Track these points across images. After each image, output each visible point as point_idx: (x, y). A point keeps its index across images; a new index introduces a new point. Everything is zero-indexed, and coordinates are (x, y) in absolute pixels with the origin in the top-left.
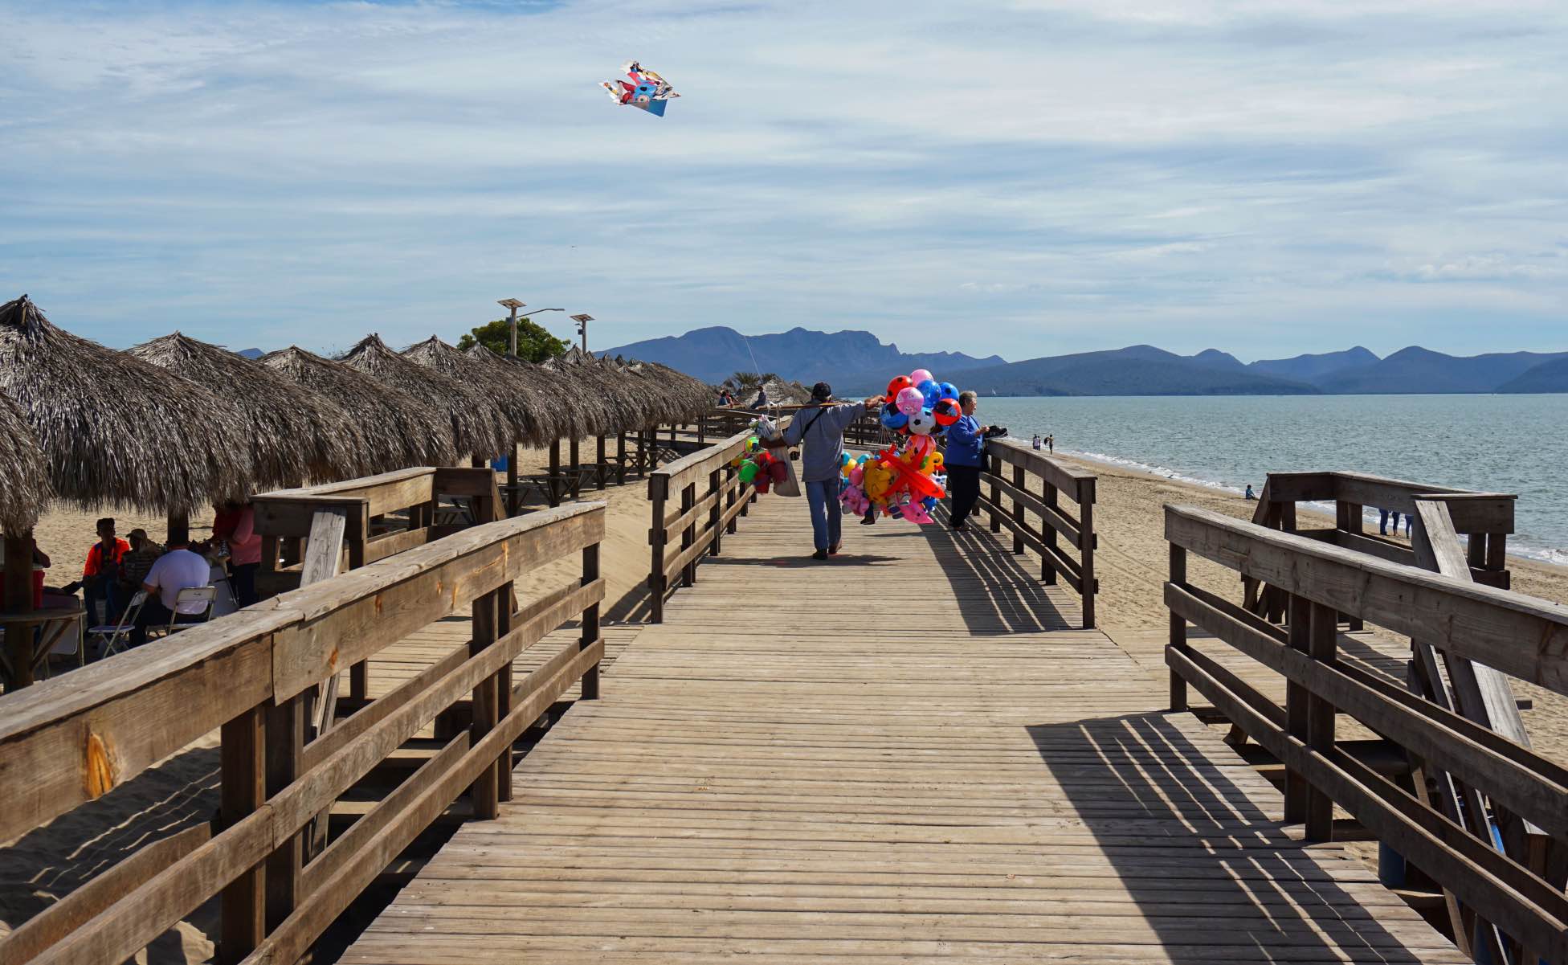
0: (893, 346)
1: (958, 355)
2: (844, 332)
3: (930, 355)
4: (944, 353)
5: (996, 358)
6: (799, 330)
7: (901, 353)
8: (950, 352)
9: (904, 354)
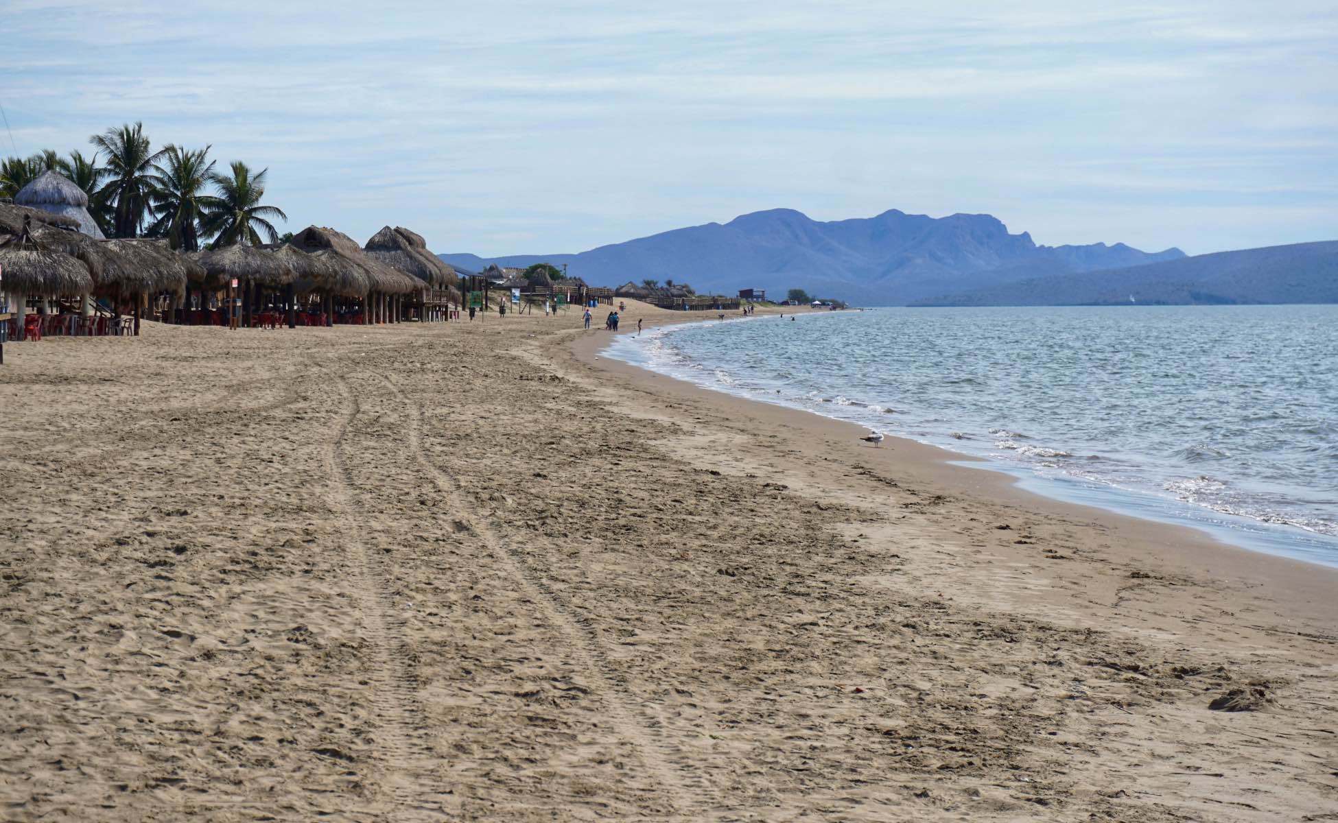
0: (1026, 235)
1: (1120, 248)
2: (957, 217)
3: (1078, 247)
4: (1101, 245)
5: (1174, 251)
6: (894, 213)
7: (1037, 245)
8: (1109, 244)
9: (1042, 247)
